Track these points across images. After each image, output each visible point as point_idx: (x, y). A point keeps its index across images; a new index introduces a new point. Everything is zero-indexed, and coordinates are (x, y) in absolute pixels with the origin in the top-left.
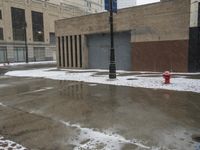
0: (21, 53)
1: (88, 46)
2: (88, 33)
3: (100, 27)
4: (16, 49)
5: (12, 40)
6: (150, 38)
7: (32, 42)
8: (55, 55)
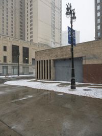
0: (16, 70)
1: (55, 66)
2: (55, 58)
3: (62, 55)
4: (13, 68)
5: (11, 63)
6: (95, 62)
7: (22, 63)
8: (34, 71)
